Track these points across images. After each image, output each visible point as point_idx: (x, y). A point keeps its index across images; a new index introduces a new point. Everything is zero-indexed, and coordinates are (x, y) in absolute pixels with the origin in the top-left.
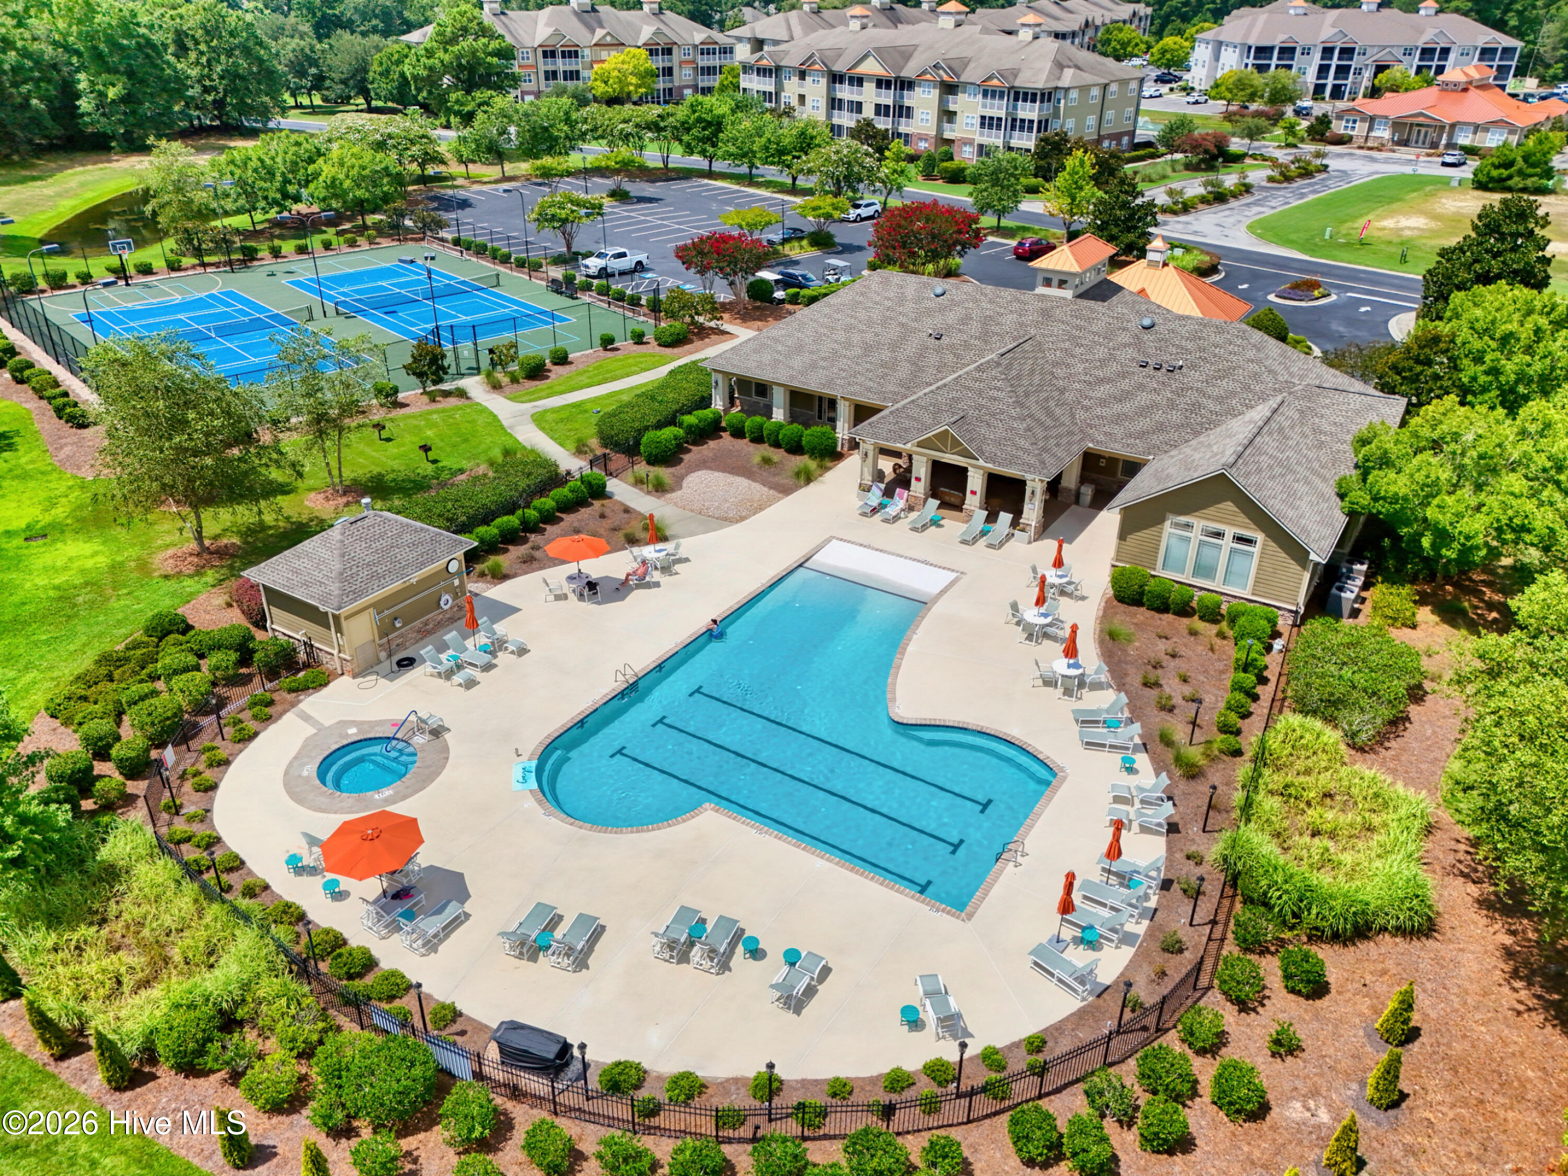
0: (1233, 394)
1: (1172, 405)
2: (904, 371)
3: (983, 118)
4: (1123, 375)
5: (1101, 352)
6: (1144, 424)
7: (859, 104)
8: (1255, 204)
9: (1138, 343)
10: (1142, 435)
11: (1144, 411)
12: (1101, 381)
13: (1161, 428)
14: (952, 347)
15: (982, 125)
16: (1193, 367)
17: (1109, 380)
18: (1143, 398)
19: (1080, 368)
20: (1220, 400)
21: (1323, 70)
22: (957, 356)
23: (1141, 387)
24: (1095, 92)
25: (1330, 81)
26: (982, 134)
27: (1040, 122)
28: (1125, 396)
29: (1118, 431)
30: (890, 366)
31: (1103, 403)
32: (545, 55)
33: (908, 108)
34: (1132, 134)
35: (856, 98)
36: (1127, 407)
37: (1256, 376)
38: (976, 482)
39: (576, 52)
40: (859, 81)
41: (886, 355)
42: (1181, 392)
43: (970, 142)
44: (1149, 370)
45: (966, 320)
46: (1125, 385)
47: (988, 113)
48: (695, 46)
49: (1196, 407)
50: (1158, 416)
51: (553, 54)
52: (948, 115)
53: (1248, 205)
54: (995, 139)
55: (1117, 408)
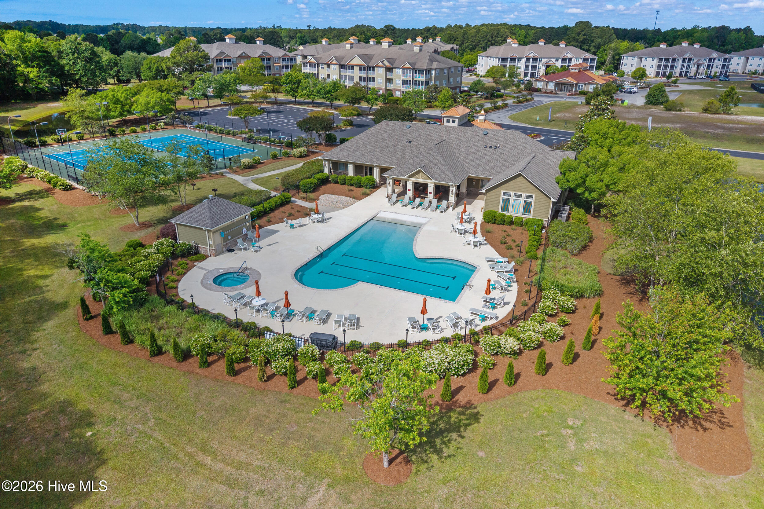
0: (518, 154)
1: (497, 159)
2: (399, 155)
3: (403, 81)
4: (479, 151)
5: (470, 144)
6: (488, 166)
7: (353, 77)
8: (510, 110)
9: (483, 140)
10: (487, 170)
11: (487, 162)
12: (471, 153)
14: (415, 145)
15: (403, 84)
16: (503, 146)
17: (474, 153)
18: (487, 158)
19: (463, 149)
20: (514, 156)
21: (527, 67)
22: (418, 148)
23: (486, 154)
24: (446, 71)
25: (530, 71)
26: (403, 87)
27: (426, 82)
28: (479, 158)
29: (479, 169)
30: (393, 153)
31: (473, 160)
32: (217, 61)
33: (373, 78)
34: (460, 87)
35: (351, 74)
36: (481, 161)
37: (525, 148)
38: (431, 189)
39: (230, 60)
40: (351, 67)
41: (391, 150)
42: (500, 155)
43: (399, 90)
44: (488, 148)
45: (419, 136)
46: (480, 154)
47: (405, 79)
48: (280, 58)
49: (505, 160)
50: (493, 163)
51: (220, 61)
52: (389, 81)
53: (507, 111)
54: (408, 89)
55: (478, 162)
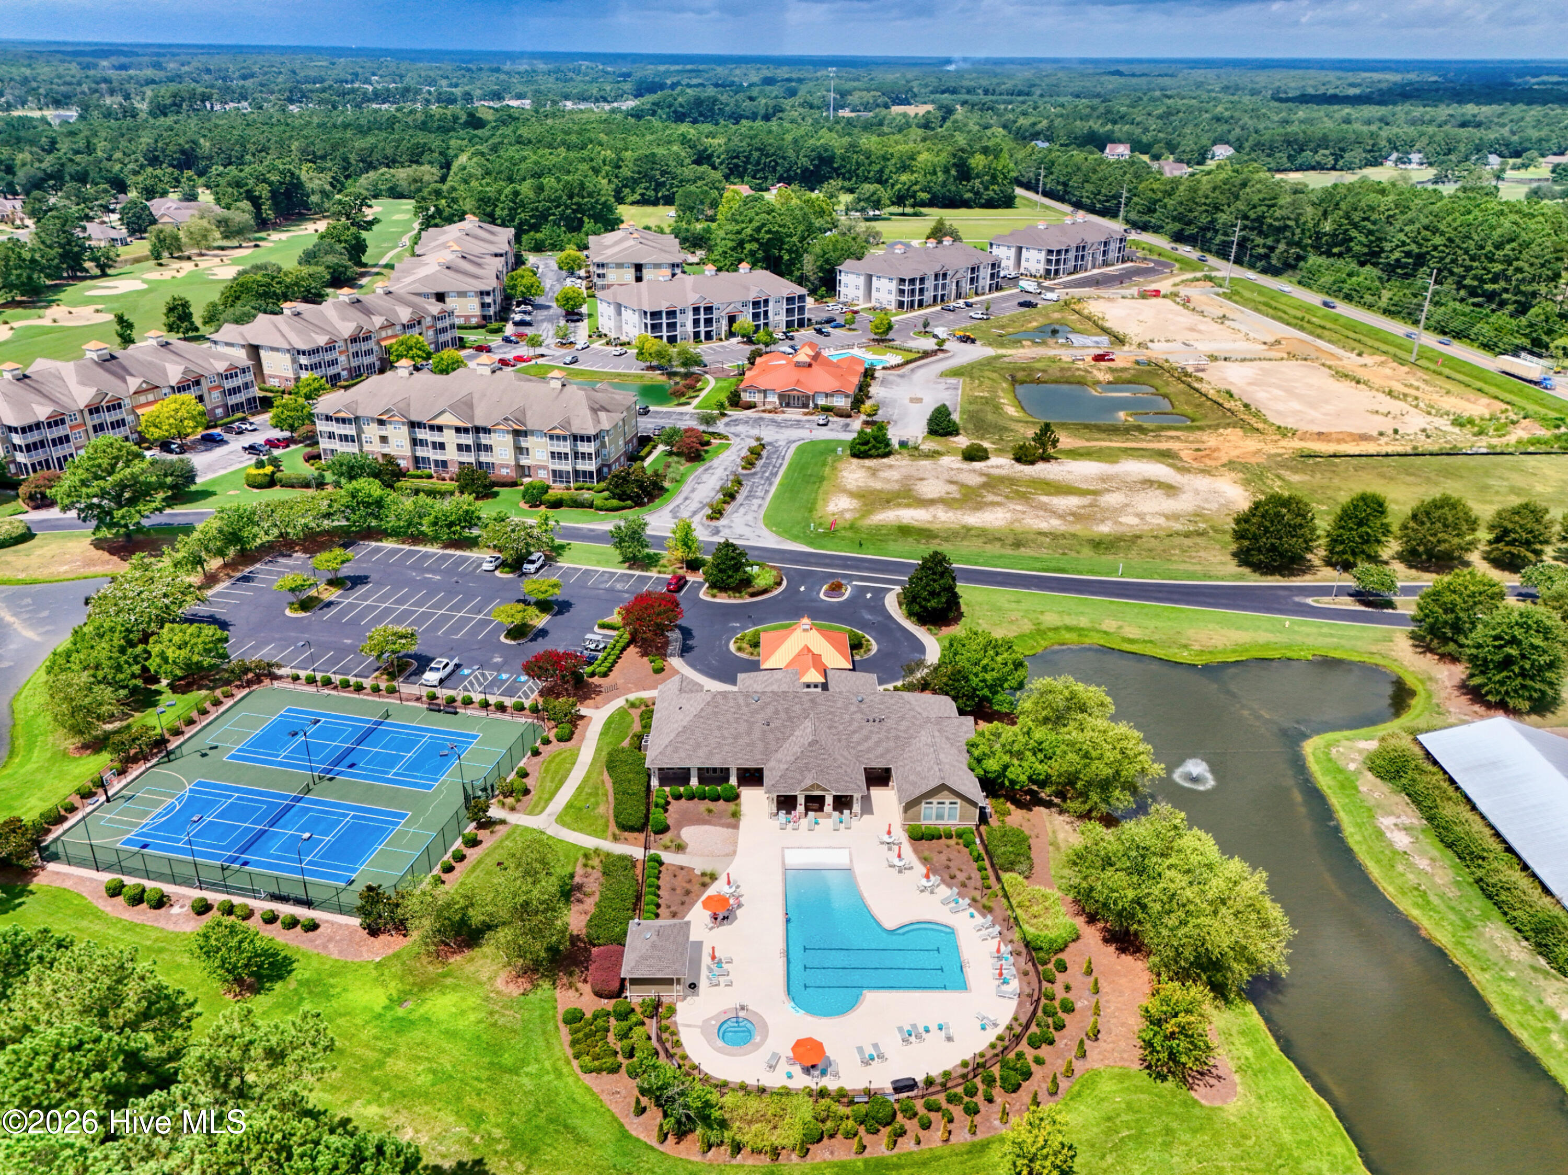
0: (909, 728)
1: (888, 739)
2: (760, 746)
3: (552, 453)
4: (861, 728)
5: (847, 717)
6: (880, 750)
7: (442, 444)
8: (750, 495)
9: (860, 711)
10: (882, 756)
11: (878, 743)
12: (854, 732)
13: (888, 751)
14: (777, 728)
15: (553, 458)
16: (888, 717)
17: (857, 732)
18: (875, 738)
19: (841, 728)
20: (905, 731)
21: (696, 322)
22: (782, 733)
23: (871, 732)
26: (554, 464)
27: (595, 453)
28: (866, 739)
29: (871, 756)
30: (752, 744)
31: (859, 743)
32: (91, 412)
33: (487, 446)
35: (438, 440)
36: (870, 743)
37: (914, 717)
39: (119, 404)
40: (439, 428)
41: (747, 739)
42: (888, 731)
43: (545, 468)
44: (871, 723)
45: (776, 712)
46: (864, 732)
47: (556, 450)
48: (219, 374)
49: (897, 737)
50: (885, 745)
51: (97, 410)
52: (522, 451)
53: (748, 498)
54: (564, 466)
55: (866, 745)
